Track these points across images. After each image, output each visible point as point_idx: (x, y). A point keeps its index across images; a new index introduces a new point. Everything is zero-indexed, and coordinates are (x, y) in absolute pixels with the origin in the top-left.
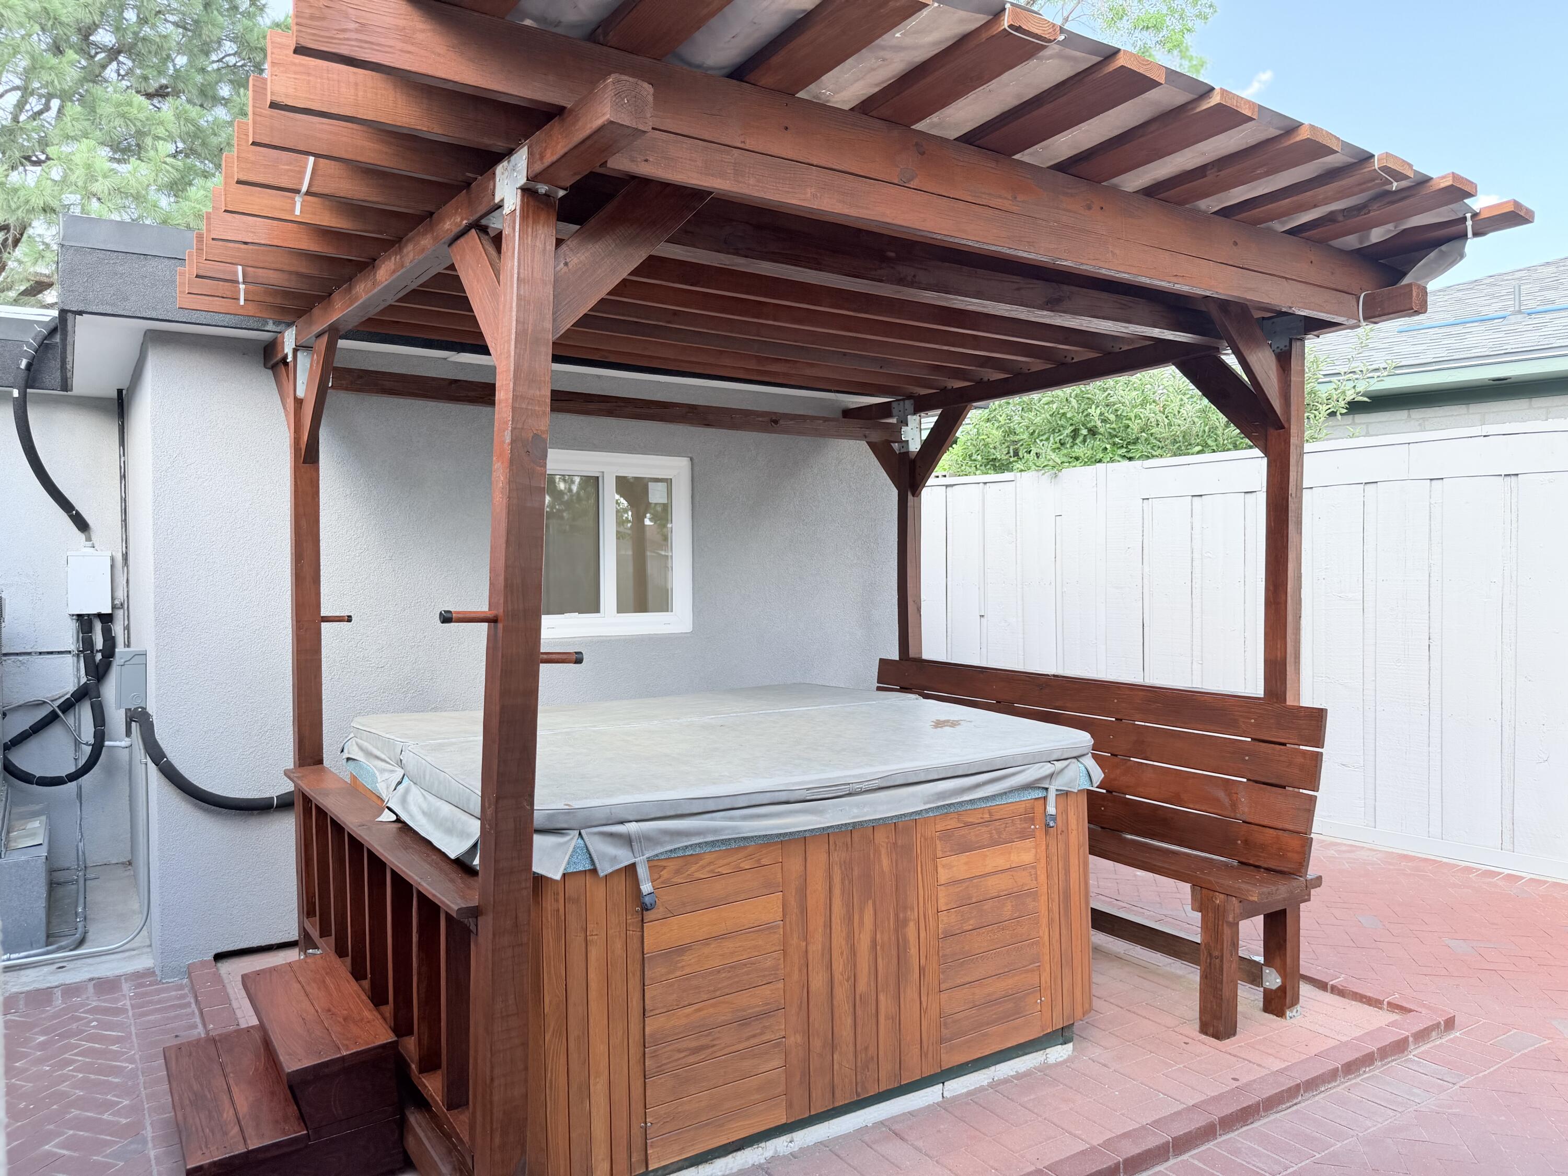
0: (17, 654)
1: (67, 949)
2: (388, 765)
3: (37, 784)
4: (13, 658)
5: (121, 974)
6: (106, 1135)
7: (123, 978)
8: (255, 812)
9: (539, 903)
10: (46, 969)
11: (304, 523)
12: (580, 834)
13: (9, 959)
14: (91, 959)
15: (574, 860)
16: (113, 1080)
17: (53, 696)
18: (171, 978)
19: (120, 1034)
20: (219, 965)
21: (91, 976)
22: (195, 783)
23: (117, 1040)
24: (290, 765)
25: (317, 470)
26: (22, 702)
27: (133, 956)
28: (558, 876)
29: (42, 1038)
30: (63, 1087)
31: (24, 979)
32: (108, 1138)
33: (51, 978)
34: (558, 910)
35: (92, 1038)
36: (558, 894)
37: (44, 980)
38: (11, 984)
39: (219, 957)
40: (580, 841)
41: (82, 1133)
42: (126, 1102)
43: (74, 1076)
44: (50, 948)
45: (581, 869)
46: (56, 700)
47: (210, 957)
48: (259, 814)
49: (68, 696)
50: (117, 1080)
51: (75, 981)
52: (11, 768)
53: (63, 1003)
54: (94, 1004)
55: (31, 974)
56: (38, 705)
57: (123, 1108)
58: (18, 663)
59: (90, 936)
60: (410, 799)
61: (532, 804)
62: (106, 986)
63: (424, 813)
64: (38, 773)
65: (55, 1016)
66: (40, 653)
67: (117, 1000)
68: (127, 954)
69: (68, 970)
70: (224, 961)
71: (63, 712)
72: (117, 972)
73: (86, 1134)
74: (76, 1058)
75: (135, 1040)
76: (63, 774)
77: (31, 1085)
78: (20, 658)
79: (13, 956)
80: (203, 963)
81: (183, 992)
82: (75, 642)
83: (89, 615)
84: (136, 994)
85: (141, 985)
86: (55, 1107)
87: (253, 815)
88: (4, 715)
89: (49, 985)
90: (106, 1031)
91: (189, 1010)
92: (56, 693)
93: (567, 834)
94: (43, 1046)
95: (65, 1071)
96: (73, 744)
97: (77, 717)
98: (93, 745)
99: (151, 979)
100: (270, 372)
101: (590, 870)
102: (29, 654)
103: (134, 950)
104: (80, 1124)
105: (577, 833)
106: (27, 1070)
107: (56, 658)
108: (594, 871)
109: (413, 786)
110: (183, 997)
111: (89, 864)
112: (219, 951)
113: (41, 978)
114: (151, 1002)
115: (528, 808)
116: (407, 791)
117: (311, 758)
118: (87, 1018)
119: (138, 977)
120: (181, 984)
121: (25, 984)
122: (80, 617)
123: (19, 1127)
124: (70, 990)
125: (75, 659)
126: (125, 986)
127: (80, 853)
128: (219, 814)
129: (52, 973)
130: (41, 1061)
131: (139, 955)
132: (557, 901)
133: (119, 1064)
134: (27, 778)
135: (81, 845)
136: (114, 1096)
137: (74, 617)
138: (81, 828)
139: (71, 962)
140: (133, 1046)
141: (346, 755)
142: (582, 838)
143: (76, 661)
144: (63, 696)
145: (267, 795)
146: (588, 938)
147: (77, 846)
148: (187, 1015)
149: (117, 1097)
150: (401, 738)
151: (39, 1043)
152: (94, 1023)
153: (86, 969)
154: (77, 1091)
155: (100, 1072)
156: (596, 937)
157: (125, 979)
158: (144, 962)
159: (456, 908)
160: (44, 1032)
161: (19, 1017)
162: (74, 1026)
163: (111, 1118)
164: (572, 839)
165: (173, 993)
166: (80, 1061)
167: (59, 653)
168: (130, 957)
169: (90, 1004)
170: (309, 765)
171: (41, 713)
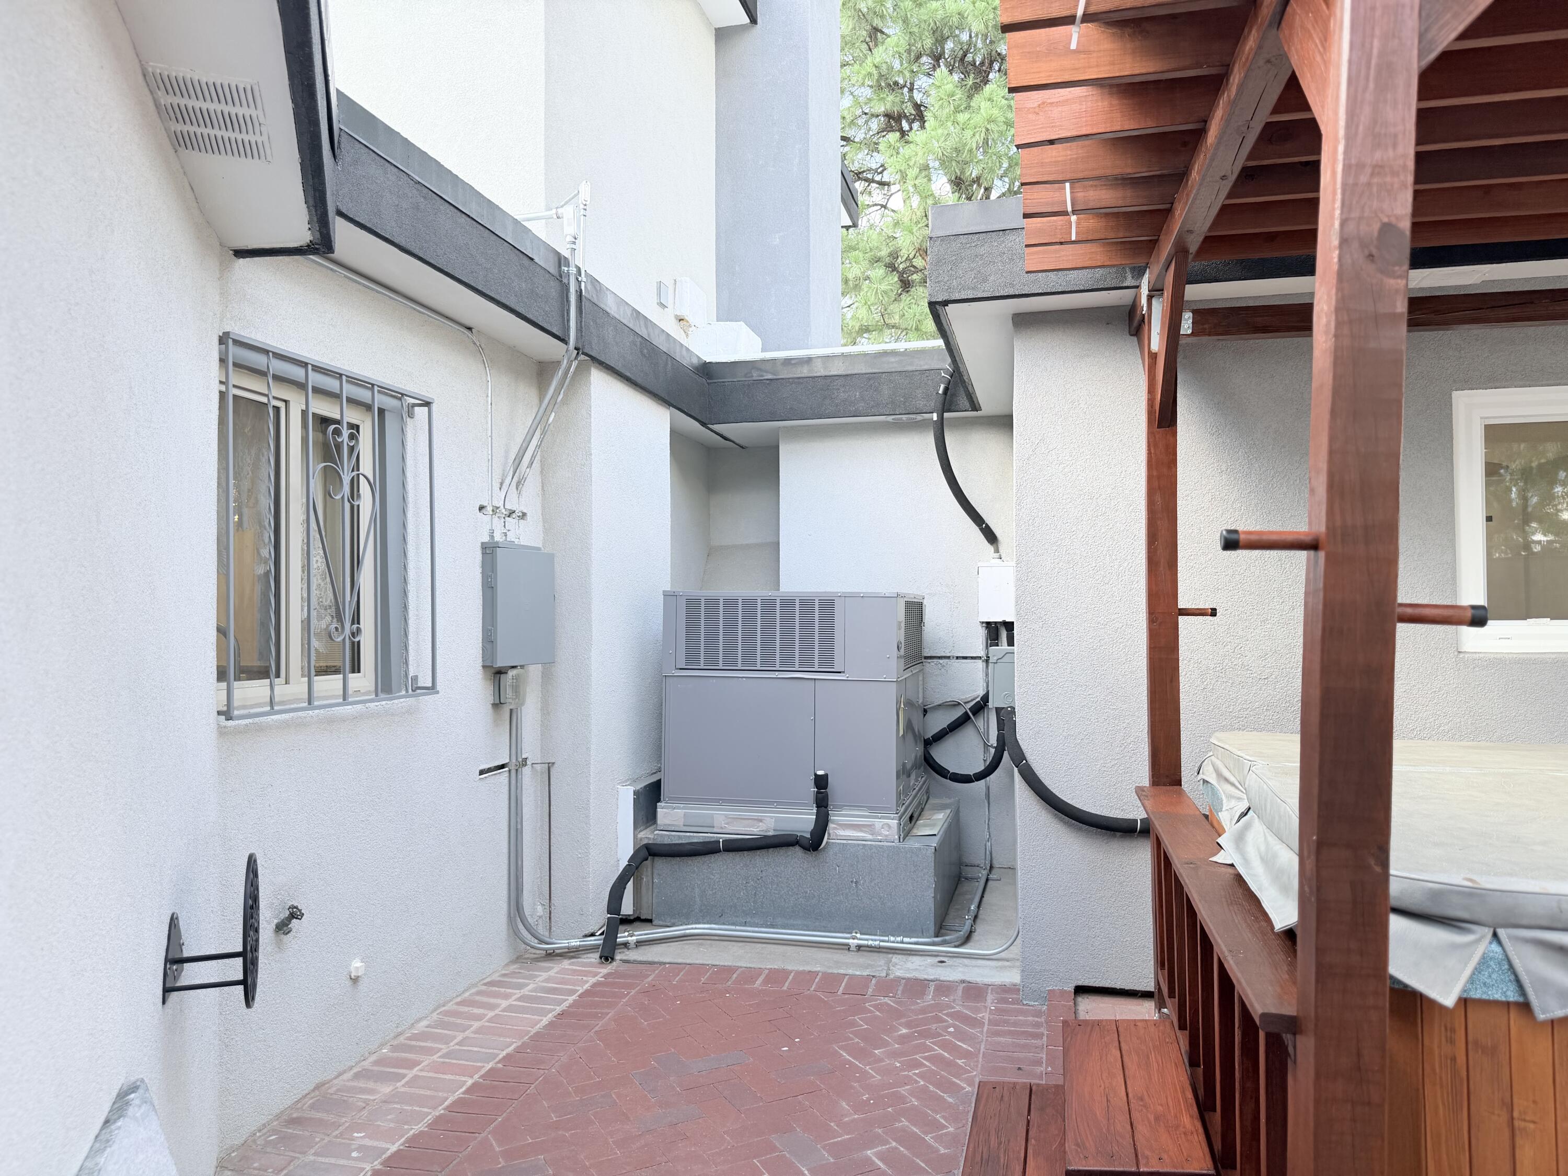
0: (940, 658)
1: (953, 944)
2: (1237, 791)
3: (951, 779)
4: (935, 660)
5: (990, 983)
6: (923, 1161)
7: (990, 988)
8: (1118, 834)
9: (1417, 1038)
10: (930, 960)
11: (1158, 498)
12: (1495, 935)
13: (902, 942)
14: (968, 960)
15: (1484, 976)
16: (948, 1098)
17: (966, 698)
18: (1030, 1000)
19: (970, 1049)
20: (1079, 999)
21: (963, 978)
22: (1054, 791)
23: (967, 1055)
24: (1146, 782)
25: (1174, 434)
26: (941, 702)
27: (1005, 967)
28: (1449, 1001)
29: (904, 1031)
30: (904, 1090)
31: (909, 965)
32: (923, 1165)
33: (930, 970)
34: (1454, 1059)
35: (945, 1045)
36: (1453, 1030)
37: (923, 970)
38: (899, 967)
39: (1081, 990)
40: (1495, 947)
41: (902, 1149)
42: (951, 1129)
43: (917, 1082)
44: (936, 939)
45: (1498, 996)
46: (968, 702)
47: (1070, 988)
48: (1121, 837)
49: (978, 699)
50: (950, 1100)
51: (948, 979)
52: (931, 762)
53: (933, 999)
54: (958, 1008)
55: (916, 961)
56: (955, 705)
57: (946, 1134)
58: (940, 665)
59: (975, 936)
60: (1250, 837)
61: (1385, 864)
62: (974, 992)
63: (1262, 859)
64: (952, 769)
65: (923, 1011)
66: (957, 658)
67: (977, 1010)
68: (1000, 963)
69: (946, 967)
70: (1085, 996)
71: (974, 715)
72: (987, 980)
73: (906, 1152)
74: (925, 1062)
75: (981, 1060)
76: (971, 772)
77: (879, 1078)
78: (941, 661)
79: (906, 940)
80: (1063, 992)
81: (1039, 1020)
82: (984, 648)
83: (996, 623)
84: (997, 1008)
85: (1005, 1001)
86: (890, 1109)
87: (1115, 836)
88: (925, 711)
89: (926, 977)
90: (959, 1041)
91: (1038, 1042)
92: (969, 696)
93: (1469, 931)
94: (903, 1039)
95: (910, 1074)
96: (983, 746)
97: (986, 719)
98: (995, 748)
99: (1015, 996)
100: (1135, 339)
101: (1517, 1004)
102: (949, 657)
103: (1008, 960)
104: (905, 1138)
105: (1488, 932)
106: (881, 1060)
107: (967, 663)
108: (1525, 1007)
109: (1257, 820)
110: (1038, 1025)
111: (996, 864)
112: (1080, 983)
113: (923, 968)
114: (1006, 1022)
115: (1378, 869)
116: (1247, 827)
117: (1167, 776)
118: (948, 1021)
119: (1004, 989)
120: (1040, 1010)
121: (908, 969)
122: (988, 624)
123: (855, 1119)
124: (944, 988)
125: (984, 664)
126: (990, 997)
127: (988, 852)
128: (1080, 829)
129: (932, 965)
130: (895, 1055)
131: (1010, 967)
132: (1452, 1041)
133: (958, 1082)
134: (942, 772)
135: (989, 844)
136: (943, 1117)
137: (984, 625)
138: (989, 828)
139: (951, 959)
140: (977, 1066)
141: (1201, 776)
142: (1500, 943)
143: (985, 667)
144: (974, 699)
145: (1131, 816)
146: (1516, 1123)
147: (986, 845)
148: (1037, 1048)
149: (945, 1120)
150: (1251, 756)
151: (901, 1036)
152: (952, 1029)
153: (960, 969)
154: (913, 1100)
155: (938, 1085)
156: (1532, 1126)
157: (992, 990)
158: (1012, 977)
159: (1260, 1011)
160: (908, 1025)
161: (894, 1003)
162: (934, 1026)
163: (932, 1142)
164: (1478, 941)
165: (1030, 1018)
166: (927, 1066)
167: (972, 658)
168: (1001, 967)
169: (953, 1008)
170: (1165, 785)
171: (957, 714)
